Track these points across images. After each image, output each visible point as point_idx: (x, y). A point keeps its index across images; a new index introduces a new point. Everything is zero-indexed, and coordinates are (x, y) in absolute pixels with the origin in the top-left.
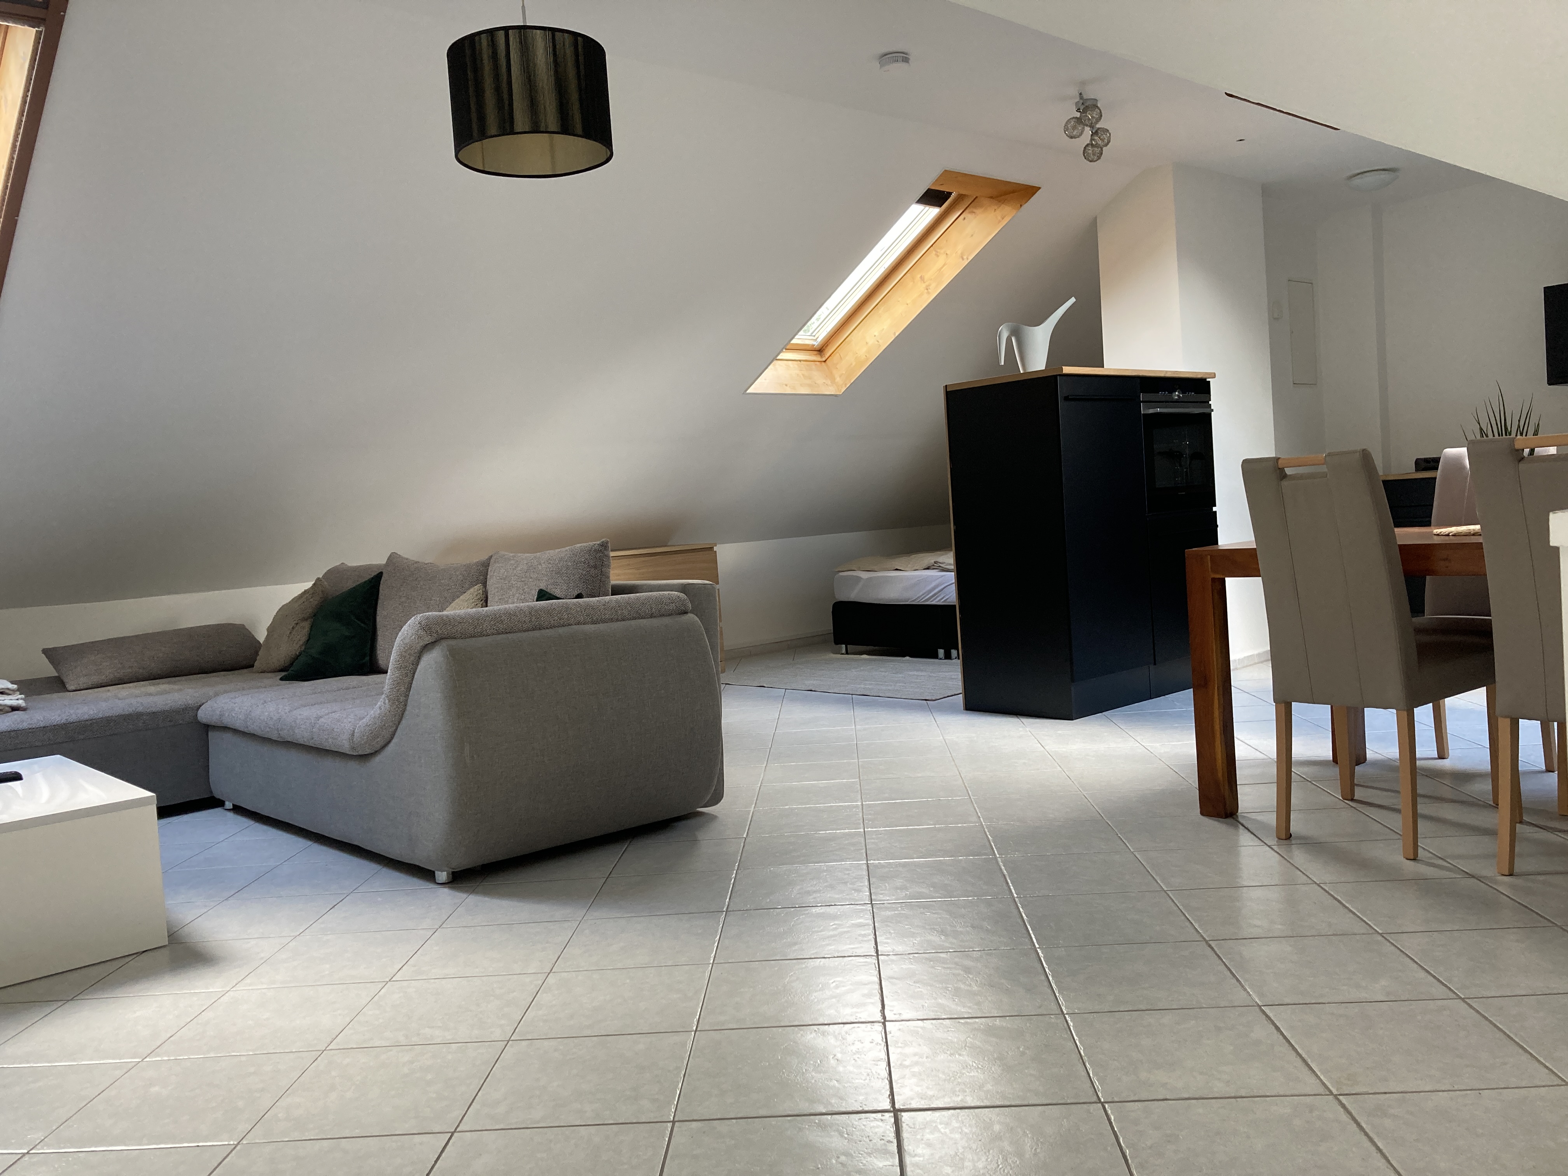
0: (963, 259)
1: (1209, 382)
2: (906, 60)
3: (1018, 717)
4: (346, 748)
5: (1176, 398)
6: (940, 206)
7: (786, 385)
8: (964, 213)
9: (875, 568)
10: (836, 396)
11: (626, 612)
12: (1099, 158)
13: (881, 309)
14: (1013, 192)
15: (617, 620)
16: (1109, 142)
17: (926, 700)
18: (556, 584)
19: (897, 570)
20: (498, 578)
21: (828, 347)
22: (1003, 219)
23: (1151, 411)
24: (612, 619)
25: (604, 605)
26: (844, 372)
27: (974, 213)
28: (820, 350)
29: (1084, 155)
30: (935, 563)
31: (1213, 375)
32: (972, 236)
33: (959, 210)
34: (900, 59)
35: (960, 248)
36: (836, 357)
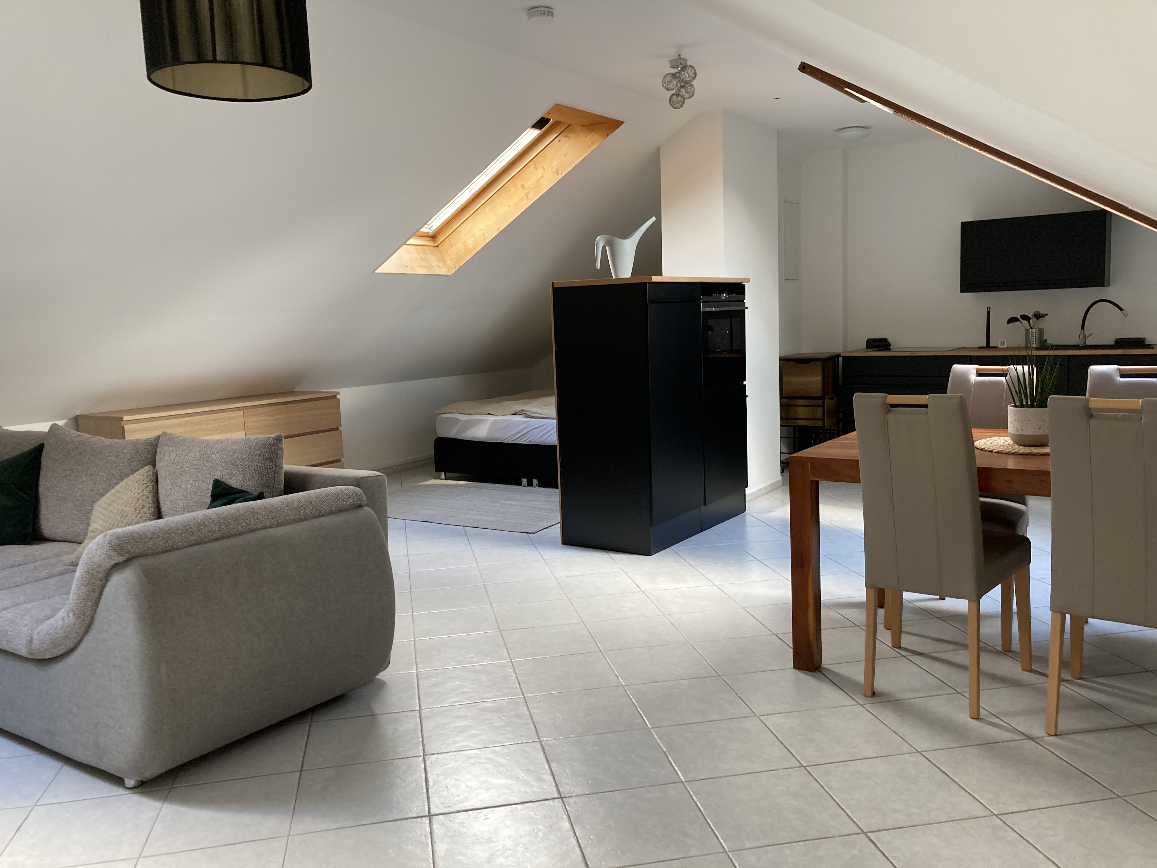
0: (558, 174)
1: (745, 285)
2: (551, 14)
3: (606, 552)
4: (23, 651)
5: (724, 298)
6: (541, 129)
7: (407, 267)
8: (559, 136)
9: (471, 412)
10: (447, 276)
11: (308, 512)
12: (682, 106)
13: (487, 208)
14: (602, 123)
15: (301, 520)
16: (693, 95)
17: (527, 533)
18: (232, 475)
19: (489, 414)
20: (169, 461)
21: (440, 236)
22: (592, 144)
23: (708, 309)
24: (296, 520)
25: (287, 506)
26: (454, 257)
27: (568, 136)
28: (433, 237)
29: (670, 103)
30: (522, 411)
31: (748, 280)
32: (566, 155)
33: (555, 133)
34: (547, 13)
35: (555, 164)
36: (446, 245)
